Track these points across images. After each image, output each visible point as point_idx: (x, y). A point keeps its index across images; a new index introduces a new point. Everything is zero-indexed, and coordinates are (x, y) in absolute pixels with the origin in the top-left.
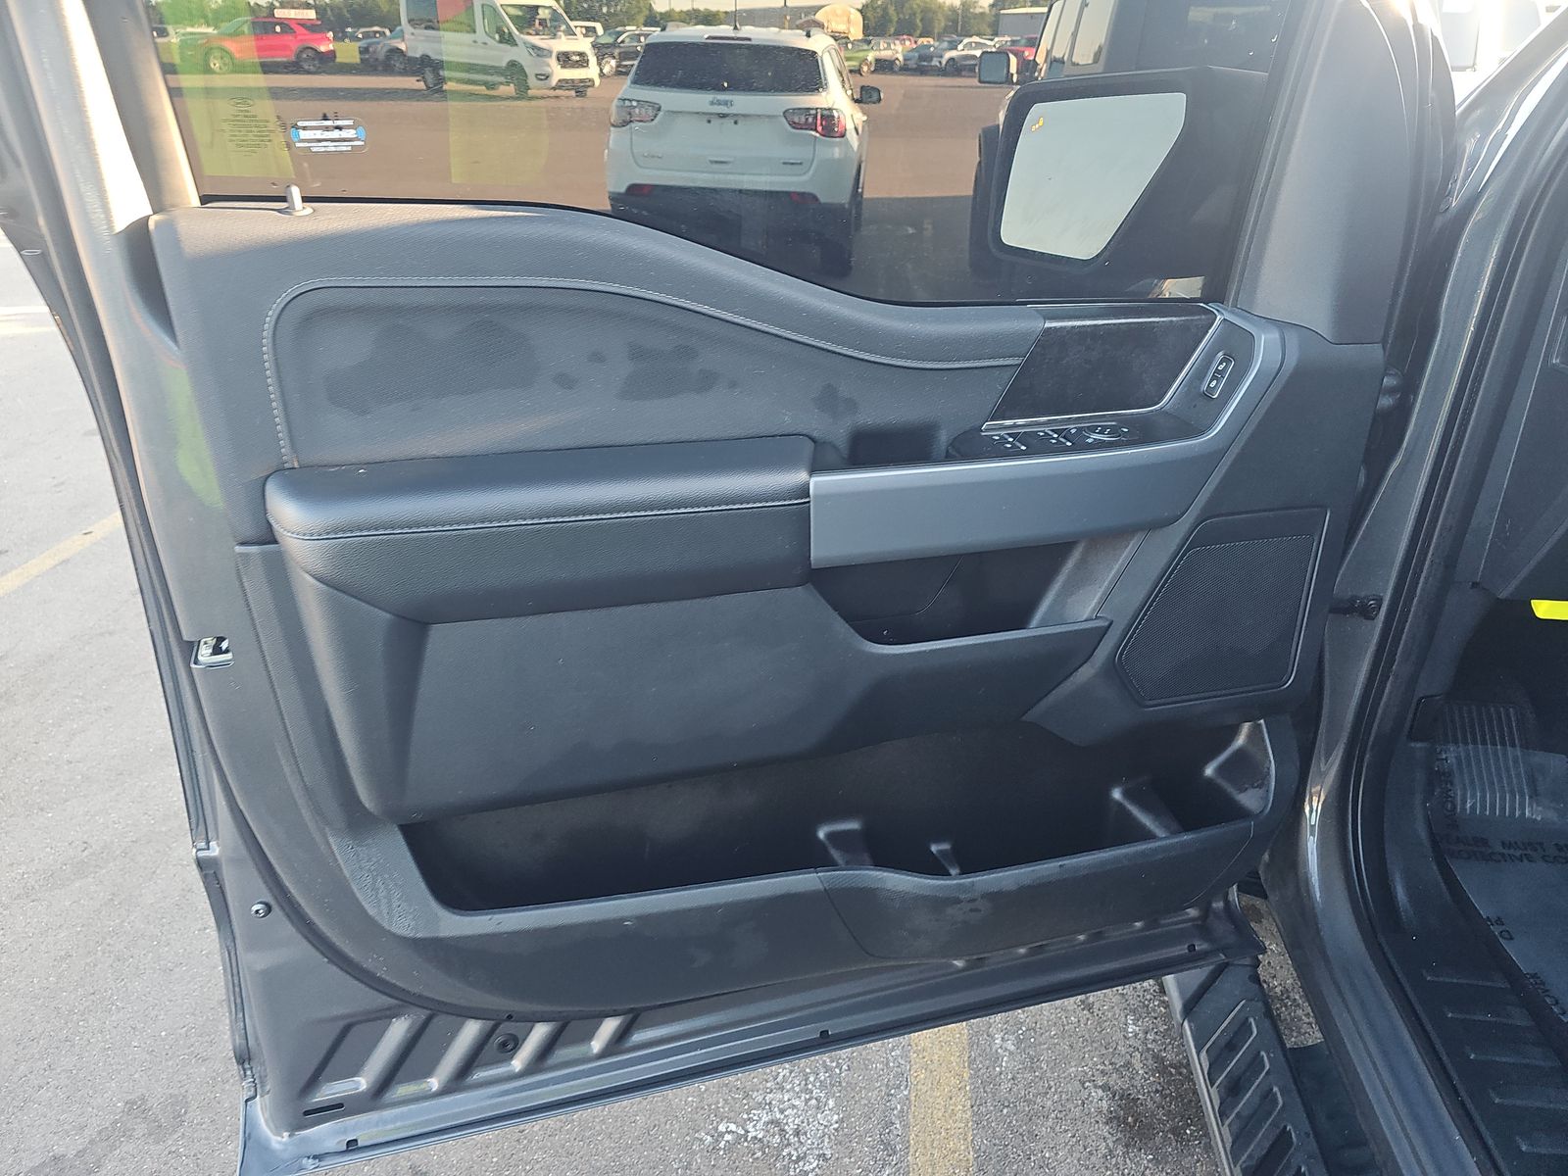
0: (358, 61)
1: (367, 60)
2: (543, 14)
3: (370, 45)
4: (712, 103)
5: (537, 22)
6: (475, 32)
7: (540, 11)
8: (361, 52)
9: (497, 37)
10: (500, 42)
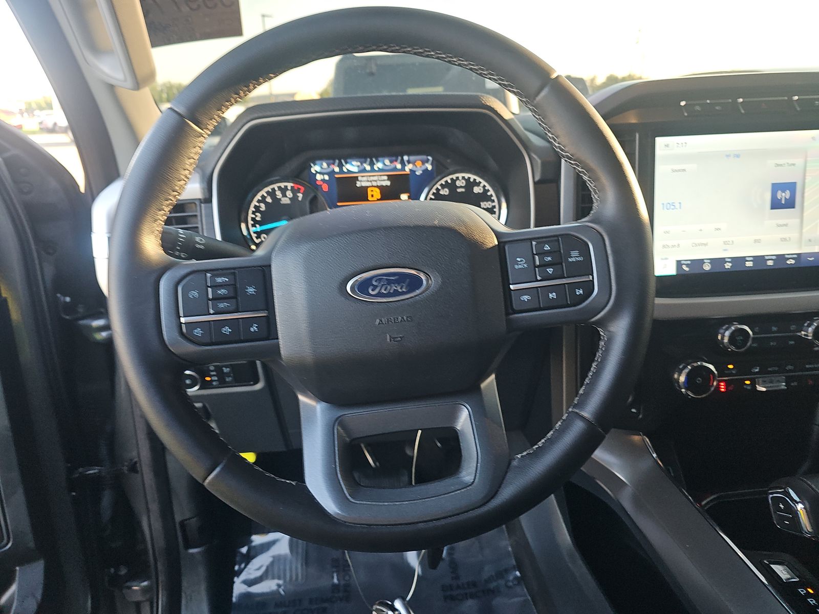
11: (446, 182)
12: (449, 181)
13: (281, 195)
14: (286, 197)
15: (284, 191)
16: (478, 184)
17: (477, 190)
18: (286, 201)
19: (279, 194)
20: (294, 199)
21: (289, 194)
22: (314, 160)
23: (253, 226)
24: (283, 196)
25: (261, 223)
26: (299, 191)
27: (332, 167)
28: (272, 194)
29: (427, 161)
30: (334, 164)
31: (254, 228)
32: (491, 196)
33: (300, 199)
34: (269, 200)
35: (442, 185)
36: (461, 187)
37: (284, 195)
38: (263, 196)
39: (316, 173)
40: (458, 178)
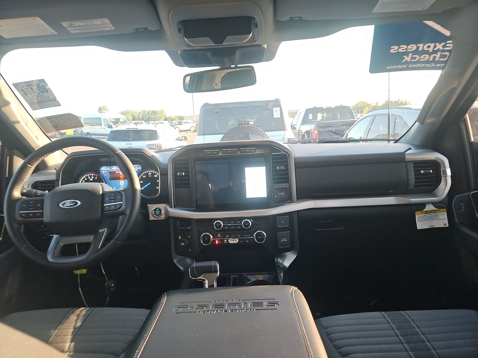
0: (73, 134)
1: (76, 134)
2: (121, 120)
3: (76, 130)
4: (127, 144)
5: (120, 122)
6: (102, 126)
7: (120, 119)
8: (74, 132)
9: (107, 127)
10: (108, 128)
11: (145, 173)
12: (146, 173)
13: (90, 178)
16: (156, 174)
17: (155, 176)
19: (89, 177)
21: (92, 177)
22: (102, 166)
26: (95, 176)
27: (108, 169)
28: (87, 177)
29: (139, 167)
30: (108, 168)
33: (96, 179)
34: (86, 179)
35: (143, 174)
36: (150, 175)
37: (91, 178)
38: (84, 178)
39: (103, 170)
40: (149, 172)
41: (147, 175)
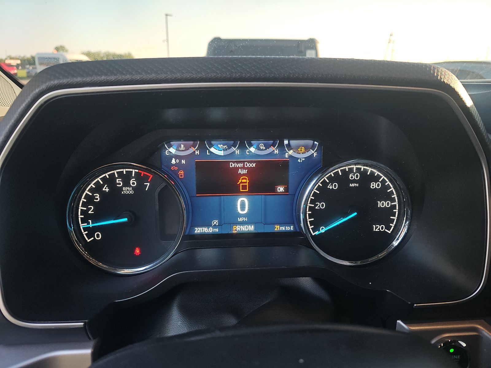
11: (336, 174)
12: (340, 174)
13: (122, 183)
14: (130, 186)
15: (126, 178)
16: (377, 179)
17: (374, 185)
18: (128, 191)
19: (119, 182)
20: (139, 189)
21: (133, 182)
22: (168, 141)
23: (83, 221)
24: (124, 185)
25: (95, 218)
26: (146, 179)
27: (192, 150)
28: (111, 181)
29: (313, 146)
30: (194, 146)
31: (85, 225)
32: (392, 193)
33: (146, 188)
34: (106, 189)
35: (330, 178)
36: (354, 181)
37: (127, 184)
38: (98, 184)
39: (171, 156)
40: (351, 170)
41: (343, 179)
